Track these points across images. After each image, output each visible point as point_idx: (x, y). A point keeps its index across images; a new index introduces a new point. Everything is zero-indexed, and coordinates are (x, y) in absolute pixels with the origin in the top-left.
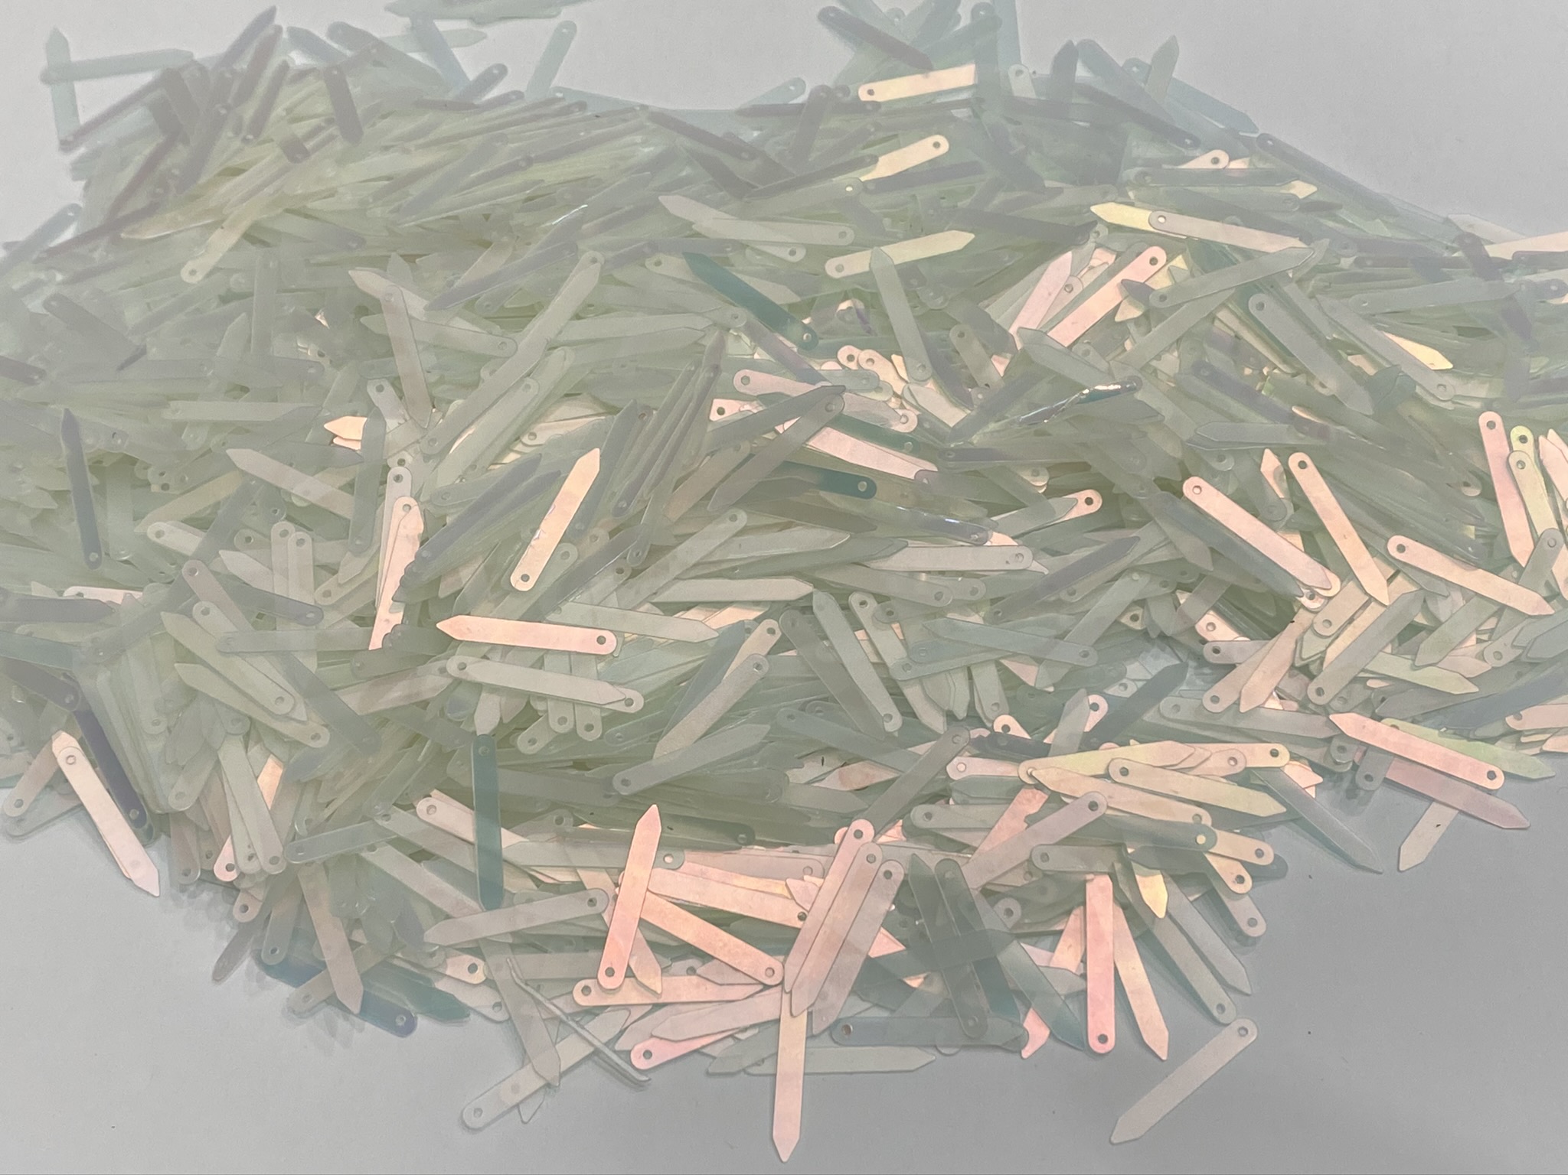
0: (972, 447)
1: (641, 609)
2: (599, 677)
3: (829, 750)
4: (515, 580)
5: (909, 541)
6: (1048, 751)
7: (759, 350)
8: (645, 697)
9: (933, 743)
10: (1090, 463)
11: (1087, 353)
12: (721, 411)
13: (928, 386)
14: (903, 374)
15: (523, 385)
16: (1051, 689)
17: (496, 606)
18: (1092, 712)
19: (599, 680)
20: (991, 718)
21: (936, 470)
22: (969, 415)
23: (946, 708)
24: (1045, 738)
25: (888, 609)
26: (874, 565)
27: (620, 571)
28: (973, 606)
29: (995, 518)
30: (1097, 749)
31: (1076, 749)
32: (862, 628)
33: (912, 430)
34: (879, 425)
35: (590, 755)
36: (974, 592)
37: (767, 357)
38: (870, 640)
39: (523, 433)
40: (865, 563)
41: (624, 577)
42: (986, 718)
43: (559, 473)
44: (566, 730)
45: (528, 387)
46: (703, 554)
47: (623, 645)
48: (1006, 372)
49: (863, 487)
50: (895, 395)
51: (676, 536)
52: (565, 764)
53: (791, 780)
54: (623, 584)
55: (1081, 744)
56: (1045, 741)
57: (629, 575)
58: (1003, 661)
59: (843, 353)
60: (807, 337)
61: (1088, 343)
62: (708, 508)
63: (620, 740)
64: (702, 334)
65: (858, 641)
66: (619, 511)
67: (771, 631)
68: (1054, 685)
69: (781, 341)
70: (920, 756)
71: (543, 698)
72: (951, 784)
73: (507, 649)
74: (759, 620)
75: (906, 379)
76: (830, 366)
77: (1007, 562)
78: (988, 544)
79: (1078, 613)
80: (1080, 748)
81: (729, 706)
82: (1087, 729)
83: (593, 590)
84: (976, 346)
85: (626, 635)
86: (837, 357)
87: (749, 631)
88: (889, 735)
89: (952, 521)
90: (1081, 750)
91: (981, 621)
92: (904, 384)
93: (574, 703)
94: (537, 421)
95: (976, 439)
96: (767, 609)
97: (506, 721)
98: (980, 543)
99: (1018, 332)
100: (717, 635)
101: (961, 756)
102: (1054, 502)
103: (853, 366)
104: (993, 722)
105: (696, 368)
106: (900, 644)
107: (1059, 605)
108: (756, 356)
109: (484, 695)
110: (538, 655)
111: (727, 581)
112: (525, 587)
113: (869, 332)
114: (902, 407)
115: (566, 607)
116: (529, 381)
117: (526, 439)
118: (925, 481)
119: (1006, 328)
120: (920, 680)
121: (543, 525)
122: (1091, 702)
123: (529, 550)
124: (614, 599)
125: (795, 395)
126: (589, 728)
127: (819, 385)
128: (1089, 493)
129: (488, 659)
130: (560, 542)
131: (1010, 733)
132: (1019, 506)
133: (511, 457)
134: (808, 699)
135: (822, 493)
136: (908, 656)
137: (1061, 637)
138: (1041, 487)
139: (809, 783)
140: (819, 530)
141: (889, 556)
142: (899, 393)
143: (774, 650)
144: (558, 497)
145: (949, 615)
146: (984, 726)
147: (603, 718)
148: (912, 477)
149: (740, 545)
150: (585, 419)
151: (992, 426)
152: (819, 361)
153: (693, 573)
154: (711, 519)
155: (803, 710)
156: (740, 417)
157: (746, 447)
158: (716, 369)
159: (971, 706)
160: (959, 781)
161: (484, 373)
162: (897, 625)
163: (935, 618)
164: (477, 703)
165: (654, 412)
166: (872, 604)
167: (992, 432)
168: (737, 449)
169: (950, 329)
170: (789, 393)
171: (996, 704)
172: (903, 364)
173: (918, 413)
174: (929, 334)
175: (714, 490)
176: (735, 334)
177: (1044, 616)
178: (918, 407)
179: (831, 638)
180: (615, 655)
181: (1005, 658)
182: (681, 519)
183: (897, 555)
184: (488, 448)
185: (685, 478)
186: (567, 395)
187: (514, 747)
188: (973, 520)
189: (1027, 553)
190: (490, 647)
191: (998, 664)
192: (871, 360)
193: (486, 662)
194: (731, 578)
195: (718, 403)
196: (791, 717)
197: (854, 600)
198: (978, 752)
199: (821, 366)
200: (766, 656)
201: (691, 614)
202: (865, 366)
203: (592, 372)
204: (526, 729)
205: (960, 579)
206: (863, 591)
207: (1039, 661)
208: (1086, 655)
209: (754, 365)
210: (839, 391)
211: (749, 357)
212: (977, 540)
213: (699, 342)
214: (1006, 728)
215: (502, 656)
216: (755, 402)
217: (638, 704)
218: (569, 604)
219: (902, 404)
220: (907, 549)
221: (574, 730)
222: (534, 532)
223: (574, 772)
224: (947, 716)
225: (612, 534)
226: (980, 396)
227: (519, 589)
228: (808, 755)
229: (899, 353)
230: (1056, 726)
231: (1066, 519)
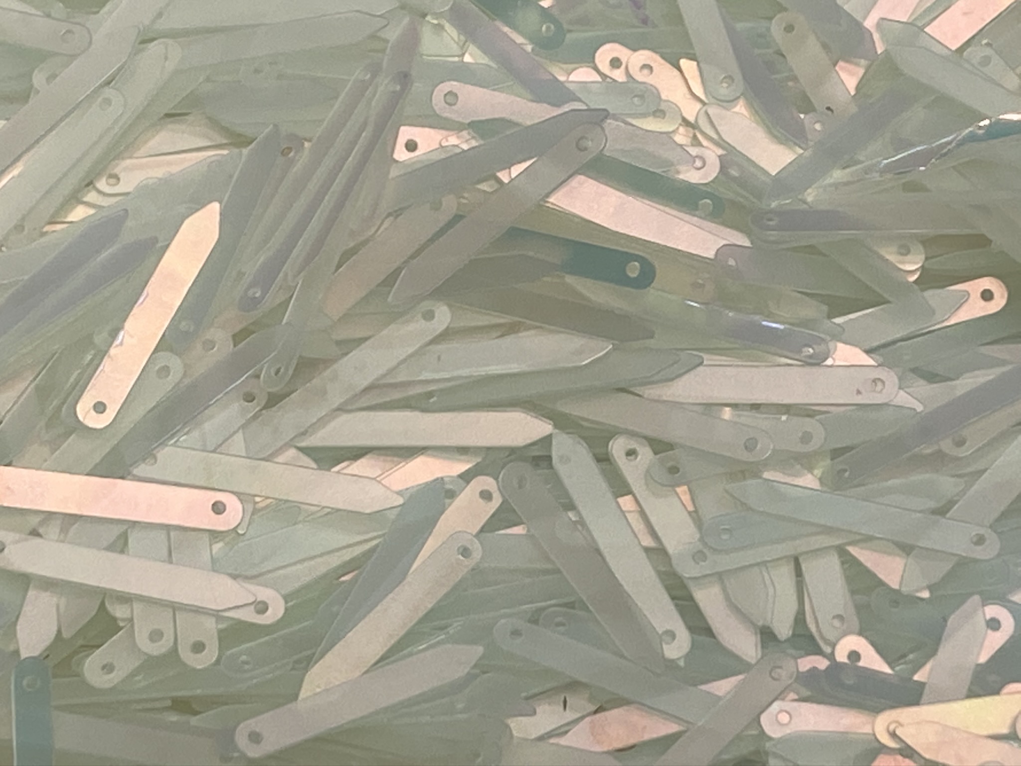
0: (805, 206)
1: (280, 459)
2: (215, 566)
3: (574, 686)
4: (84, 411)
5: (705, 356)
6: (921, 695)
7: (472, 48)
8: (286, 598)
9: (741, 677)
10: (989, 236)
11: (986, 61)
12: (411, 146)
13: (737, 109)
14: (699, 91)
15: (100, 99)
16: (926, 594)
17: (53, 451)
18: (990, 632)
19: (214, 571)
20: (832, 638)
21: (747, 243)
22: (801, 155)
23: (760, 623)
24: (915, 671)
25: (670, 464)
26: (651, 392)
27: (249, 398)
28: (805, 461)
29: (839, 320)
30: (997, 692)
31: (965, 691)
32: (630, 492)
33: (710, 179)
34: (658, 171)
35: (199, 691)
36: (806, 438)
37: (484, 60)
38: (642, 513)
39: (99, 175)
40: (637, 390)
41: (253, 408)
42: (823, 638)
43: (155, 240)
44: (163, 650)
45: (108, 102)
46: (381, 371)
47: (253, 514)
48: (858, 88)
49: (633, 270)
50: (686, 122)
51: (339, 343)
52: (158, 705)
53: (515, 733)
54: (255, 417)
55: (972, 683)
56: (916, 677)
57: (263, 403)
58: (852, 550)
59: (605, 54)
60: (548, 28)
61: (988, 45)
62: (390, 299)
63: (246, 667)
64: (385, 22)
65: (623, 512)
66: (249, 304)
67: (486, 496)
68: (930, 588)
69: (505, 34)
70: (719, 698)
71: (125, 599)
72: (768, 745)
73: (72, 519)
74: (466, 477)
75: (703, 97)
76: (582, 75)
77: (859, 392)
78: (829, 362)
79: (971, 473)
80: (970, 690)
81: (421, 614)
82: (983, 659)
83: (207, 426)
84: (813, 46)
85: (258, 499)
86: (594, 62)
87: (451, 495)
88: (671, 665)
89: (774, 325)
90: (972, 694)
91: (816, 485)
92: (698, 106)
93: (175, 608)
94: (119, 157)
95: (810, 196)
96: (479, 460)
97: (66, 635)
98: (817, 361)
99: (879, 26)
100: (401, 501)
101: (783, 699)
102: (932, 296)
103: (618, 75)
104: (833, 646)
105: (374, 76)
106: (689, 520)
107: (939, 460)
108: (467, 58)
109: (31, 593)
110: (117, 530)
111: (417, 414)
112: (98, 422)
113: (645, 21)
114: (696, 142)
115: (165, 453)
116: (108, 92)
117: (102, 184)
118: (732, 262)
119: (859, 18)
120: (720, 577)
121: (128, 325)
122: (988, 617)
123: (106, 365)
124: (238, 442)
125: (529, 123)
126: (199, 647)
127: (566, 108)
128: (986, 283)
129: (38, 535)
130: (156, 350)
131: (861, 664)
132: (878, 301)
133: (79, 213)
134: (543, 604)
135: (570, 279)
136: (701, 539)
137: (941, 512)
138: (912, 272)
139: (541, 738)
140: (563, 336)
141: (672, 379)
142: (692, 119)
143: (490, 526)
144: (153, 279)
145: (766, 475)
146: (819, 652)
147: (220, 632)
148: (711, 254)
149: (439, 358)
150: (195, 154)
151: (838, 175)
152: (564, 66)
153: (364, 402)
154: (396, 315)
155: (535, 622)
156: (443, 156)
157: (450, 205)
158: (405, 78)
159: (800, 619)
160: (781, 740)
161: (38, 79)
162: (685, 488)
163: (745, 479)
164: (22, 606)
165: (307, 144)
166: (645, 454)
167: (836, 186)
168: (436, 206)
169: (770, 19)
170: (520, 121)
171: (840, 617)
172: (697, 73)
173: (720, 152)
174: (739, 26)
175: (398, 271)
176: (435, 22)
177: (917, 477)
178: (720, 143)
179: (580, 508)
180: (241, 532)
181: (852, 543)
182: (346, 318)
183: (686, 377)
184: (43, 197)
185: (353, 251)
186: (168, 115)
187: (77, 675)
188: (806, 323)
189: (890, 377)
190: (42, 516)
191: (842, 551)
192: (648, 67)
193: (37, 541)
194: (424, 410)
195: (406, 133)
196: (516, 633)
197: (618, 447)
198: (808, 693)
199: (569, 74)
200: (477, 536)
201: (361, 467)
202: (640, 77)
203: (208, 80)
204: (99, 647)
205: (784, 418)
206: (632, 434)
207: (906, 549)
208: (980, 540)
209: (463, 73)
210: (599, 117)
211: (456, 59)
212: (811, 357)
213: (379, 34)
214: (854, 656)
215: (62, 531)
216: (465, 133)
217: (276, 611)
218: (167, 450)
219: (695, 137)
220: (701, 368)
221: (175, 650)
222: (114, 333)
223: (174, 718)
224: (762, 633)
225: (237, 338)
226: (818, 127)
227: (91, 425)
228: (541, 693)
229: (693, 58)
230: (933, 652)
231: (952, 321)
